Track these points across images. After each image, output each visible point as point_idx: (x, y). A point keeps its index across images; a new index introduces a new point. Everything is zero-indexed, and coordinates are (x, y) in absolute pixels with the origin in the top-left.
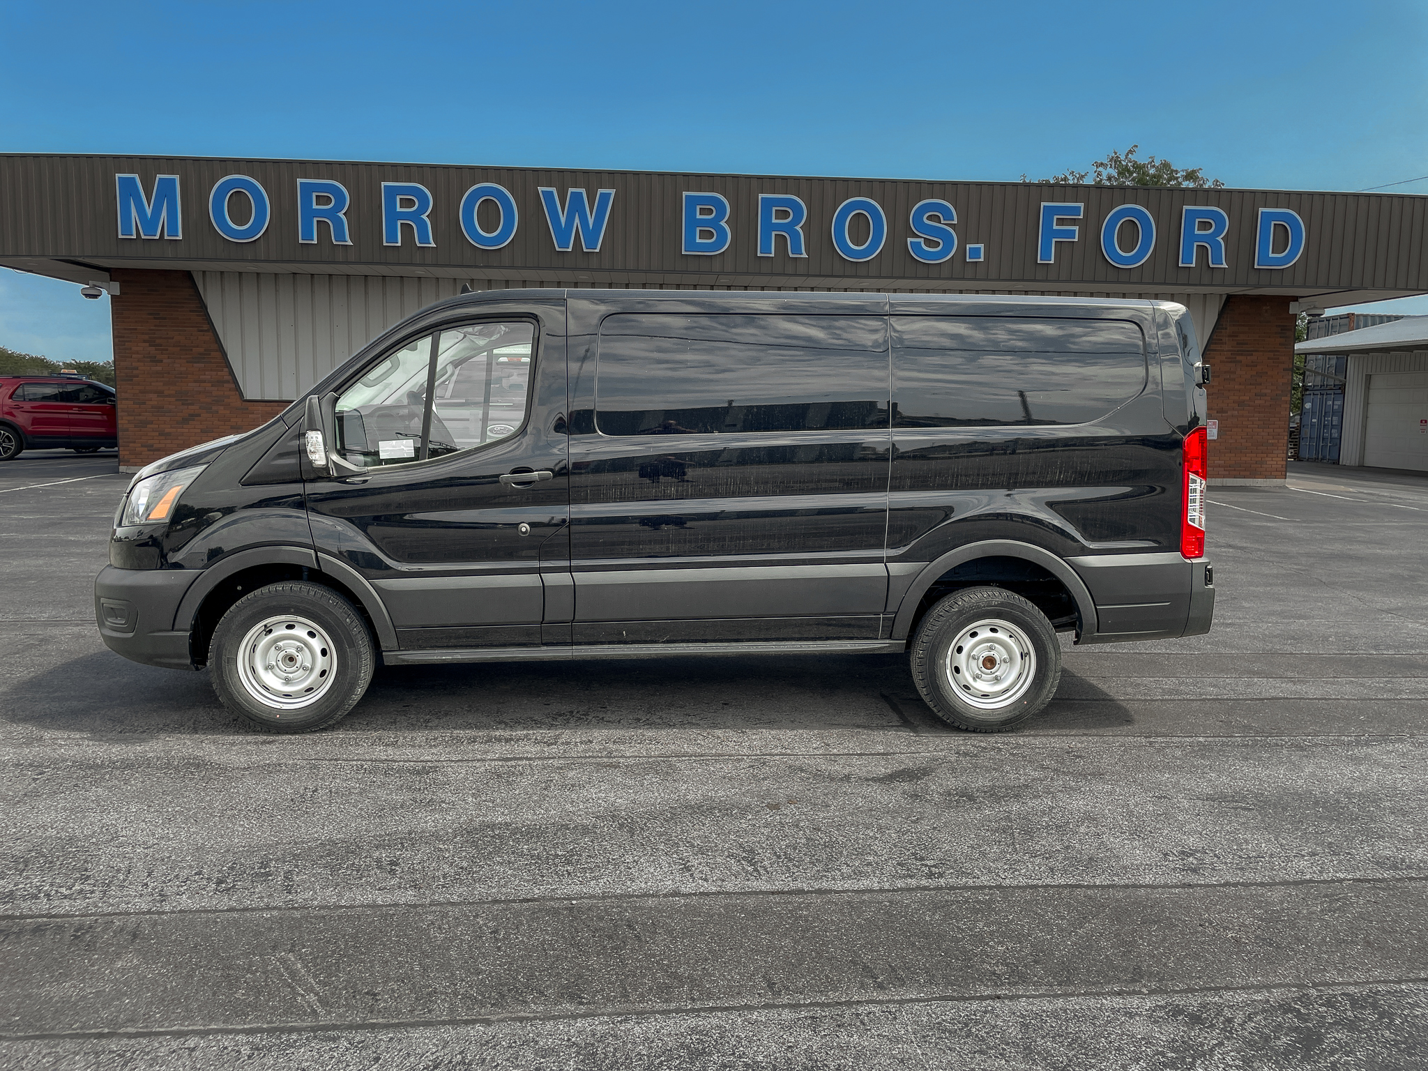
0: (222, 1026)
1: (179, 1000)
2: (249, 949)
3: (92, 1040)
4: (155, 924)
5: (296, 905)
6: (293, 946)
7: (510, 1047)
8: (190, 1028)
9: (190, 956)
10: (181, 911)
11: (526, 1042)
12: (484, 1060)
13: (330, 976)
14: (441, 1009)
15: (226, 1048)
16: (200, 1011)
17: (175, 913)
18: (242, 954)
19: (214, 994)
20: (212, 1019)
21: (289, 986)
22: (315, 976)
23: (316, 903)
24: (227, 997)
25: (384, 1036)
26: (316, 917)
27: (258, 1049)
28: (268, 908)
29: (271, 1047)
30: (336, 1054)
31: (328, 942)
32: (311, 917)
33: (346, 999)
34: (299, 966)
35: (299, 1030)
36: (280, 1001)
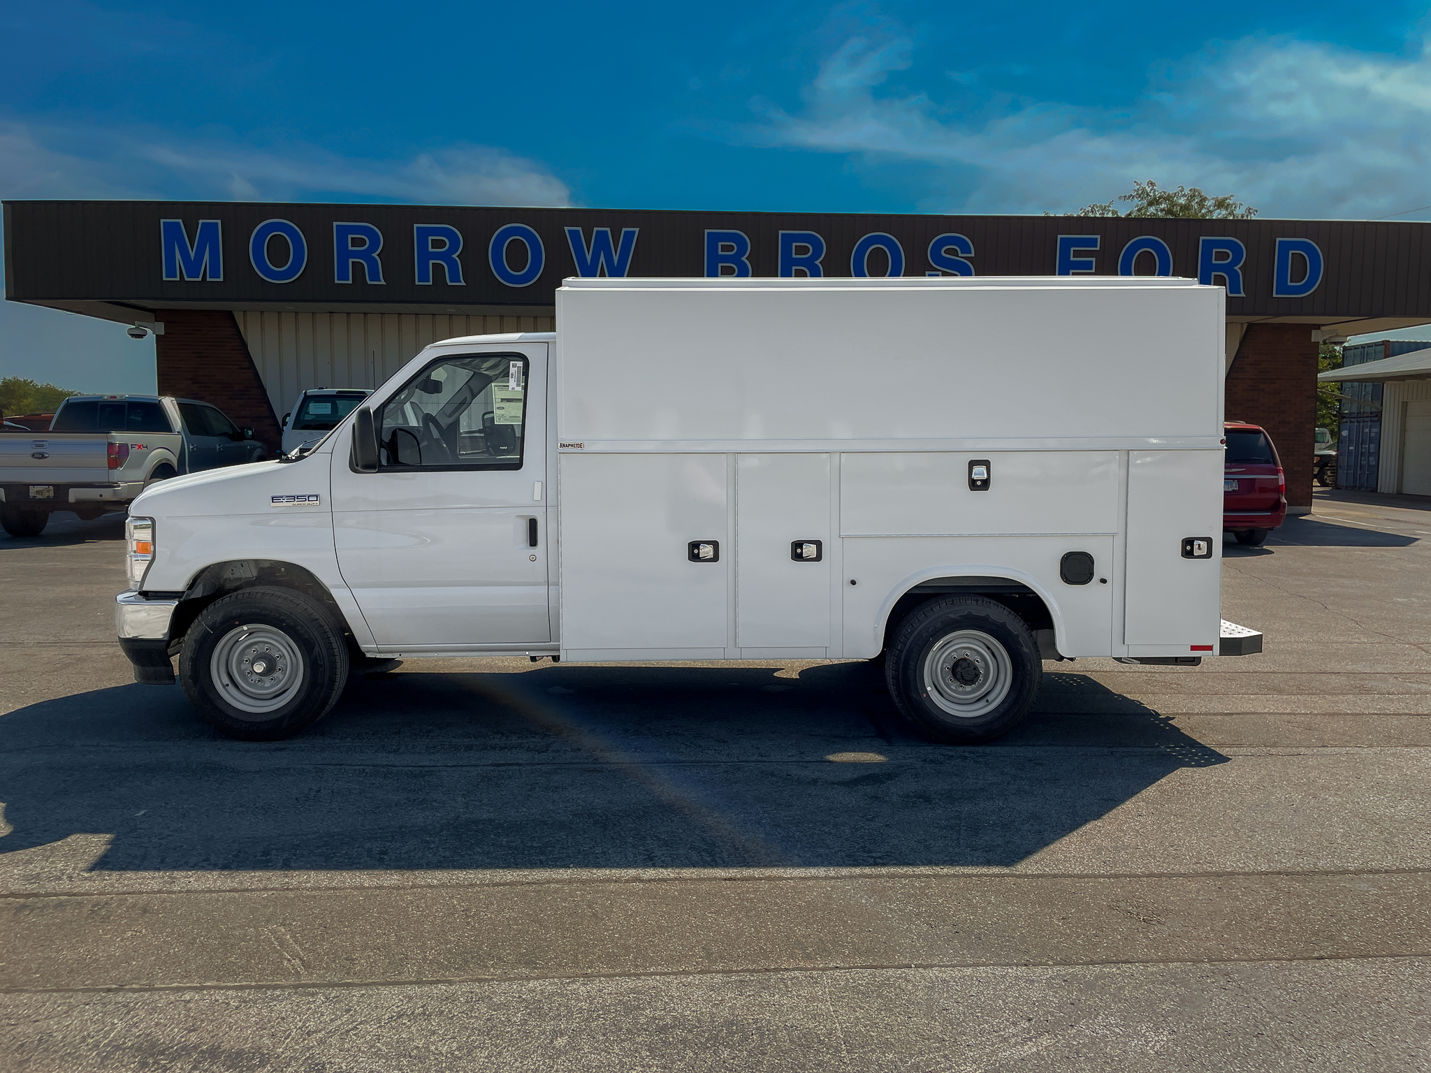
0: (215, 983)
1: (180, 962)
2: (245, 922)
3: (101, 993)
4: (164, 901)
5: (291, 887)
6: (284, 919)
7: (467, 1002)
8: (188, 985)
9: (193, 928)
10: (188, 891)
11: (482, 999)
12: (443, 1012)
13: (314, 944)
14: (410, 972)
15: (218, 1001)
16: (197, 971)
17: (182, 892)
18: (239, 926)
19: (211, 958)
20: (207, 978)
21: (278, 951)
22: (301, 945)
23: (309, 885)
24: (222, 960)
25: (356, 993)
26: (307, 897)
27: (245, 1002)
28: (265, 889)
29: (257, 1000)
30: (312, 1006)
31: (316, 917)
32: (303, 897)
33: (326, 963)
34: (288, 937)
35: (282, 987)
36: (268, 964)
